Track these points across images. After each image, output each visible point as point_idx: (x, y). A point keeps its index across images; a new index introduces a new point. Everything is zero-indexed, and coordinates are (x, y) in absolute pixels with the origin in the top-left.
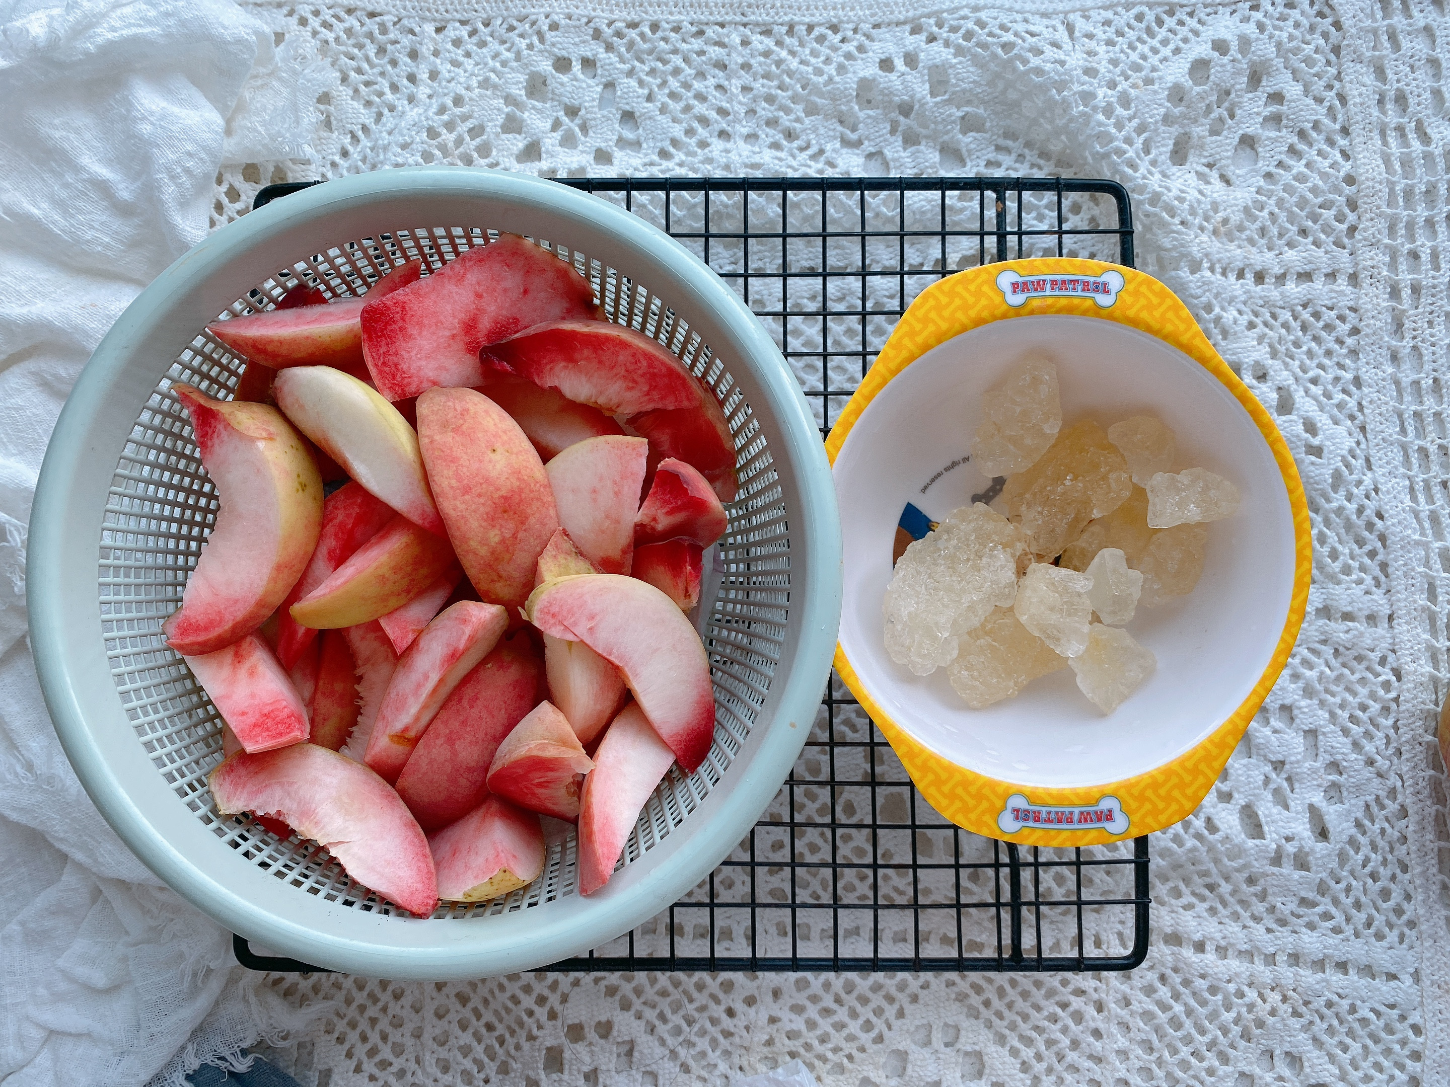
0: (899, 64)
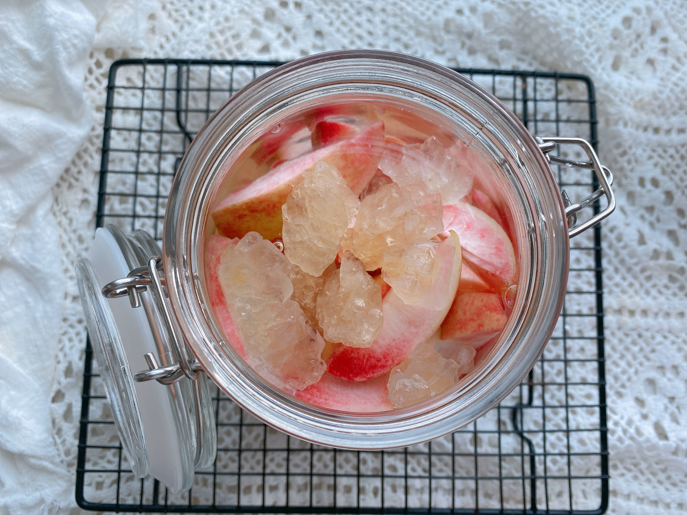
0: (467, 12)
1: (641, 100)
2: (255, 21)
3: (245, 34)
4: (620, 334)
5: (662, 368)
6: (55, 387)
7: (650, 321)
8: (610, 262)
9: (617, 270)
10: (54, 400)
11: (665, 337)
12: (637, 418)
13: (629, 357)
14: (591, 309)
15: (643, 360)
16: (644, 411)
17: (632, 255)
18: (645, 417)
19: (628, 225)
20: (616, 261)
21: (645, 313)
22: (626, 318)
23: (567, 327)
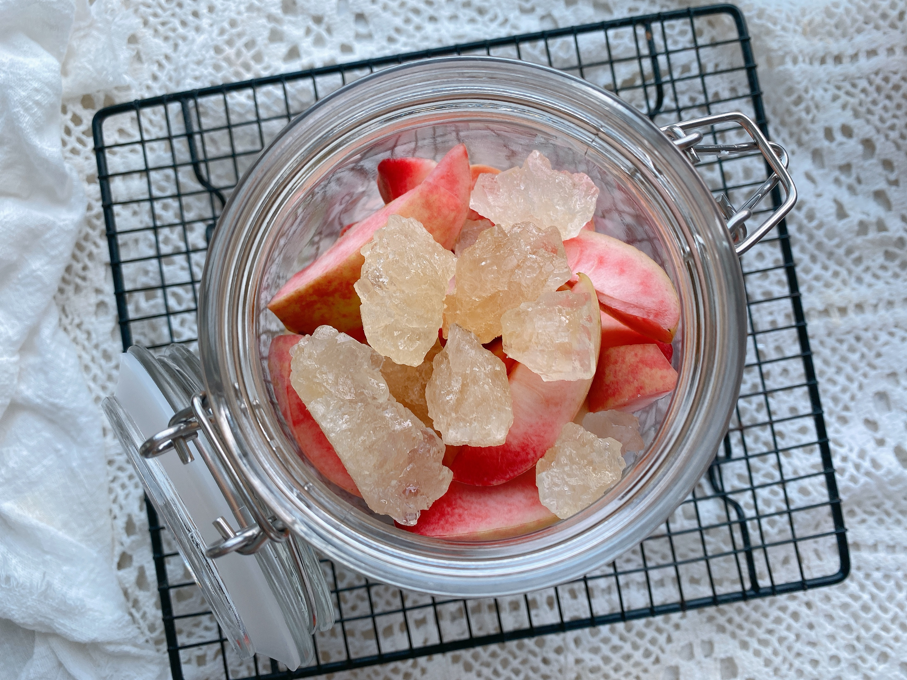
1: (810, 23)
2: (271, 18)
3: (262, 40)
4: (831, 342)
5: (893, 375)
6: (118, 550)
7: (869, 316)
8: (803, 250)
9: (814, 259)
10: (120, 566)
11: (892, 334)
12: (870, 446)
13: (848, 369)
14: (787, 316)
15: (867, 369)
16: (879, 435)
17: (831, 235)
18: (881, 442)
19: (819, 196)
20: (810, 247)
21: (860, 307)
22: (836, 319)
23: (760, 346)
